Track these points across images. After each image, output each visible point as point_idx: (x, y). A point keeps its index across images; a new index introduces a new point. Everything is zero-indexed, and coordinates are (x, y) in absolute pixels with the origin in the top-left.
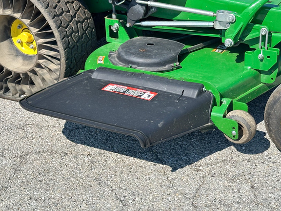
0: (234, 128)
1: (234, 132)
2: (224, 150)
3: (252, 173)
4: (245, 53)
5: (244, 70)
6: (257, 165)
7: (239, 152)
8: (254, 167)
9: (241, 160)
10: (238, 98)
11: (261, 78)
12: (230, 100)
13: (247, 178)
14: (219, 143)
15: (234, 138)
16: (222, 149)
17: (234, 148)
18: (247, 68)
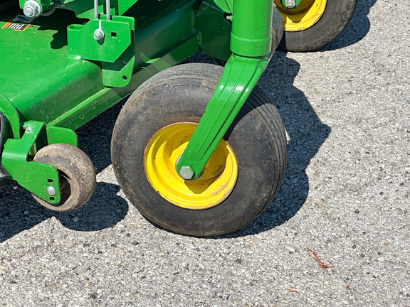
0: (50, 181)
1: (51, 188)
2: (36, 227)
3: (93, 268)
4: (68, 29)
5: (67, 62)
6: (103, 250)
7: (67, 229)
8: (96, 256)
9: (71, 245)
10: (58, 120)
11: (104, 77)
12: (41, 124)
13: (83, 279)
14: (26, 213)
15: (52, 202)
16: (32, 226)
17: (57, 222)
18: (74, 60)
